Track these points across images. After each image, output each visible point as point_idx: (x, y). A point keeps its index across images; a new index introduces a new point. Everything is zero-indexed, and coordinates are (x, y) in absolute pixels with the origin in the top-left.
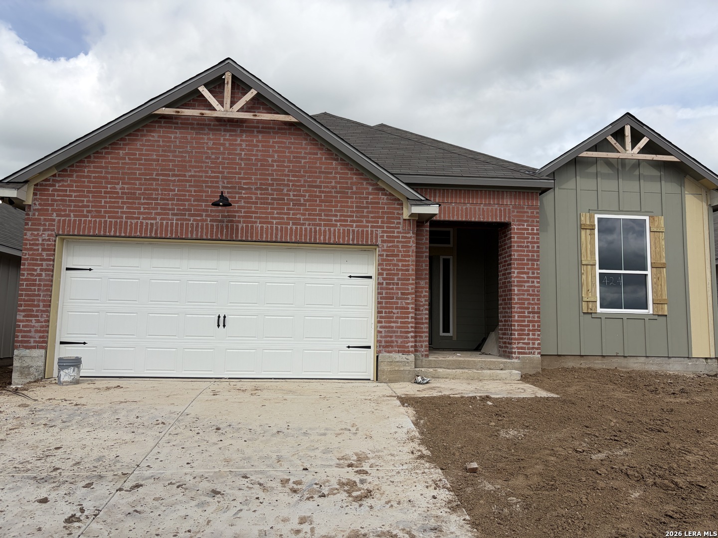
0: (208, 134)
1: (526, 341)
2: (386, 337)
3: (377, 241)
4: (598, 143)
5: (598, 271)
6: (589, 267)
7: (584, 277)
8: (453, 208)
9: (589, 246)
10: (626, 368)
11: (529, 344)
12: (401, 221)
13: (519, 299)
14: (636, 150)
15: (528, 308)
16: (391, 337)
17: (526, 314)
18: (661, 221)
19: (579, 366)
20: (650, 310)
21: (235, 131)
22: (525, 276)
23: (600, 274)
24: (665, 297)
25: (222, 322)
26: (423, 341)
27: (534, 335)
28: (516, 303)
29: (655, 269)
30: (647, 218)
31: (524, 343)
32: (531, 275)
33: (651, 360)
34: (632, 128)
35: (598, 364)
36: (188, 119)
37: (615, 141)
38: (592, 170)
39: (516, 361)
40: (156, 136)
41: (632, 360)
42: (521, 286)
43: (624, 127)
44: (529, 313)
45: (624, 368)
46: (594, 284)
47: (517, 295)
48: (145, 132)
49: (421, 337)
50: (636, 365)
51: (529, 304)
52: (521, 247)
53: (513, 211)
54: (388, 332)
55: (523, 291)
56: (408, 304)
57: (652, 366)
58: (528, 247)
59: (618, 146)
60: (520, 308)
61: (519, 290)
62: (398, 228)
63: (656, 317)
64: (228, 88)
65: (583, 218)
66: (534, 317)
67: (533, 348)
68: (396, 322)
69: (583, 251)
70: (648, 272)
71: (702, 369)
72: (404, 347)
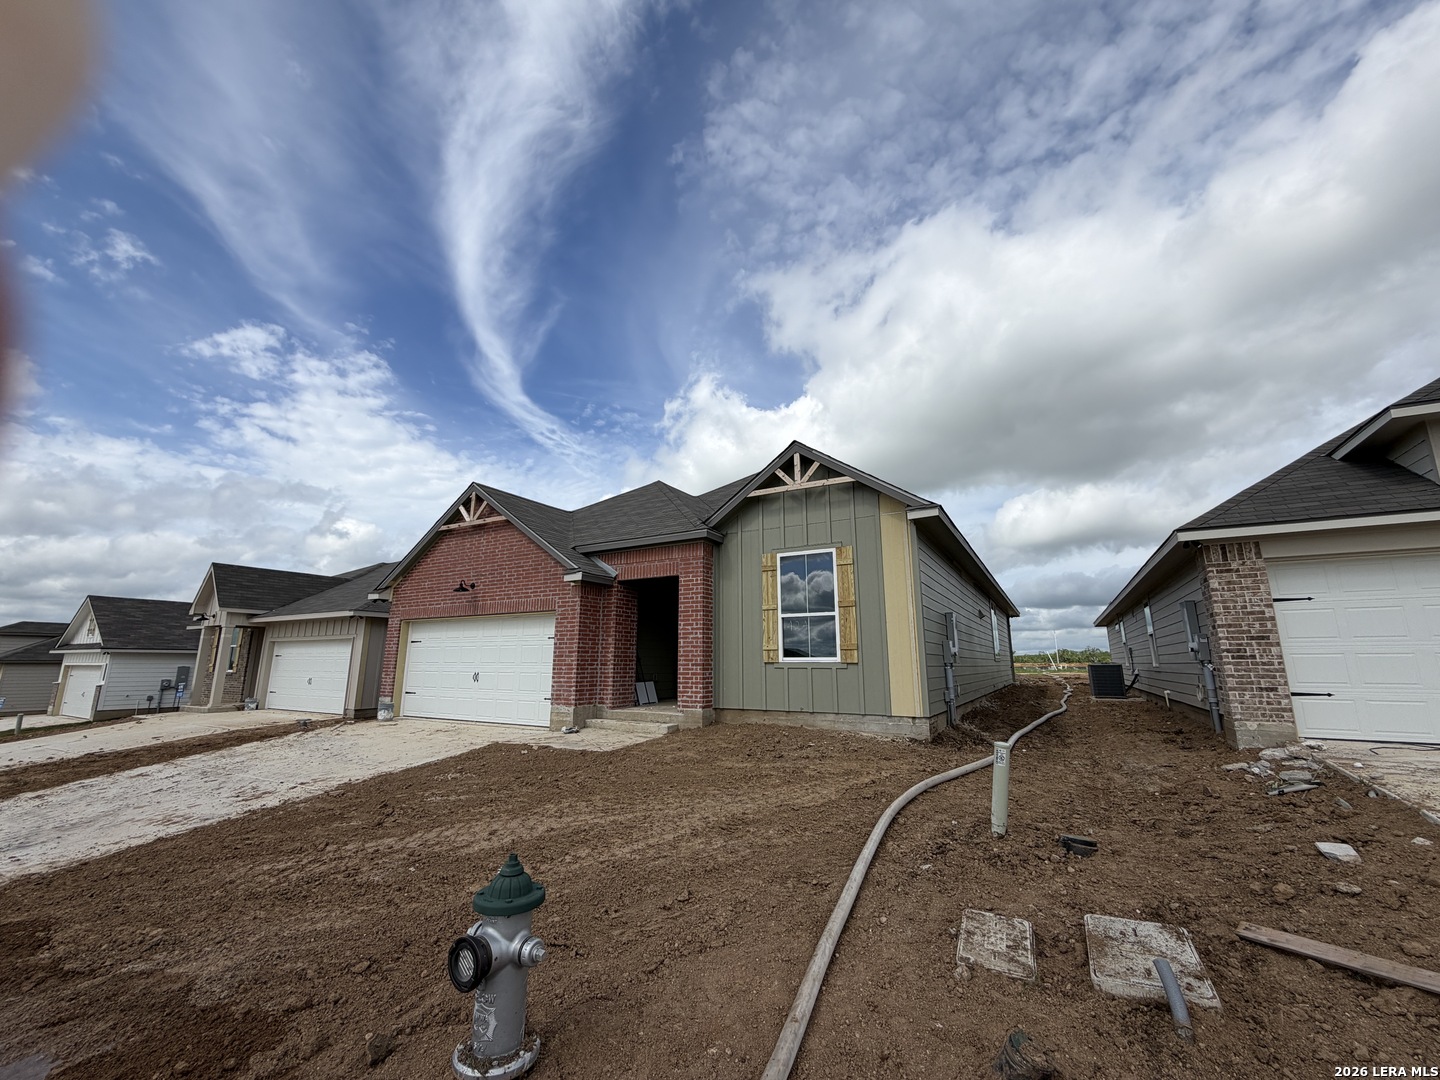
1: (689, 694)
2: (557, 690)
3: (555, 607)
5: (781, 615)
6: (771, 612)
7: (765, 624)
9: (770, 590)
10: (813, 726)
11: (691, 697)
13: (684, 651)
14: (806, 477)
15: (692, 660)
16: (561, 691)
17: (690, 667)
18: (849, 551)
19: (762, 721)
20: (838, 659)
22: (689, 627)
23: (783, 618)
24: (854, 641)
25: (476, 677)
27: (696, 688)
28: (682, 656)
29: (842, 609)
30: (833, 550)
31: (688, 697)
32: (695, 626)
33: (841, 718)
34: (801, 456)
35: (783, 721)
37: (783, 473)
38: (778, 506)
39: (680, 714)
40: (442, 547)
41: (819, 717)
42: (686, 638)
43: (792, 457)
44: (693, 665)
45: (810, 726)
46: (775, 631)
47: (683, 647)
48: (440, 544)
50: (823, 723)
51: (693, 655)
52: (687, 598)
53: (681, 564)
54: (559, 686)
55: (688, 642)
57: (844, 726)
58: (693, 598)
59: (786, 479)
60: (685, 660)
61: (684, 642)
63: (845, 666)
64: (473, 504)
65: (764, 560)
66: (696, 669)
67: (695, 702)
68: (564, 677)
69: (764, 594)
70: (836, 613)
71: (907, 731)
72: (568, 700)
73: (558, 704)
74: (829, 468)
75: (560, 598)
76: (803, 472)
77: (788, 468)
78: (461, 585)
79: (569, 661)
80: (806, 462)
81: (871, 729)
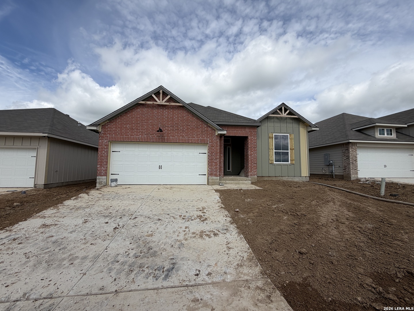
0: (155, 109)
1: (253, 172)
2: (211, 172)
3: (208, 142)
4: (274, 112)
5: (274, 151)
6: (272, 150)
7: (270, 153)
8: (231, 132)
9: (271, 143)
12: (215, 136)
13: (250, 160)
14: (286, 114)
15: (253, 162)
16: (212, 172)
17: (253, 164)
18: (293, 135)
19: (268, 179)
20: (289, 162)
21: (164, 108)
22: (252, 152)
24: (294, 158)
25: (160, 167)
26: (222, 173)
27: (255, 170)
29: (291, 150)
30: (289, 135)
32: (254, 152)
33: (289, 177)
34: (284, 108)
35: (274, 179)
36: (149, 105)
37: (279, 111)
38: (273, 120)
39: (250, 178)
40: (139, 110)
41: (284, 177)
42: (251, 156)
43: (282, 107)
45: (282, 180)
46: (273, 155)
47: (250, 158)
48: (136, 109)
49: (221, 171)
50: (285, 179)
51: (254, 161)
52: (251, 144)
53: (249, 133)
54: (211, 170)
55: (252, 157)
56: (217, 161)
57: (290, 179)
58: (253, 144)
59: (280, 113)
60: (251, 162)
61: (250, 157)
62: (214, 138)
63: (291, 164)
64: (161, 95)
65: (270, 135)
66: (255, 165)
67: (255, 174)
68: (214, 167)
69: (270, 145)
70: (289, 151)
71: (304, 180)
72: (216, 174)
73: (212, 176)
74: (292, 113)
75: (209, 139)
76: (285, 112)
77: (281, 109)
78: (160, 129)
80: (286, 110)
81: (296, 179)
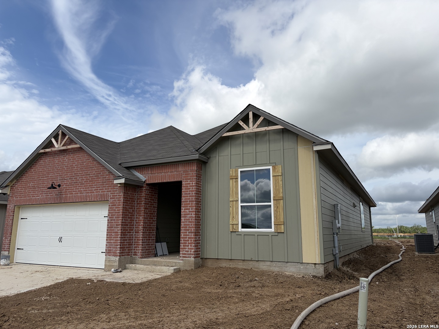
0: (57, 158)
1: (187, 250)
5: (240, 204)
6: (234, 202)
7: (231, 209)
8: (156, 176)
9: (234, 189)
10: (258, 269)
11: (188, 251)
13: (184, 225)
14: (256, 125)
15: (189, 230)
16: (111, 248)
17: (188, 234)
18: (279, 168)
19: (228, 266)
20: (273, 230)
21: (64, 154)
22: (187, 211)
23: (241, 206)
24: (282, 220)
25: (60, 240)
26: (139, 250)
27: (191, 246)
28: (183, 227)
29: (275, 201)
30: (271, 167)
31: (186, 251)
32: (191, 210)
33: (274, 264)
34: (253, 113)
35: (241, 265)
37: (243, 123)
39: (181, 261)
41: (262, 263)
42: (186, 217)
43: (248, 114)
44: (189, 233)
45: (256, 268)
46: (237, 213)
47: (184, 222)
48: (39, 161)
50: (264, 266)
51: (189, 227)
52: (187, 194)
53: (183, 174)
55: (187, 220)
57: (275, 268)
58: (190, 194)
59: (244, 126)
60: (185, 230)
61: (184, 220)
62: (117, 191)
63: (277, 234)
64: (60, 137)
65: (231, 173)
66: (191, 235)
67: (190, 254)
68: (113, 240)
69: (231, 192)
70: (272, 203)
71: (312, 271)
72: (115, 253)
73: (110, 255)
74: (269, 120)
75: (111, 193)
76: (255, 122)
77: (245, 119)
78: (52, 185)
79: (116, 230)
81: (291, 270)
